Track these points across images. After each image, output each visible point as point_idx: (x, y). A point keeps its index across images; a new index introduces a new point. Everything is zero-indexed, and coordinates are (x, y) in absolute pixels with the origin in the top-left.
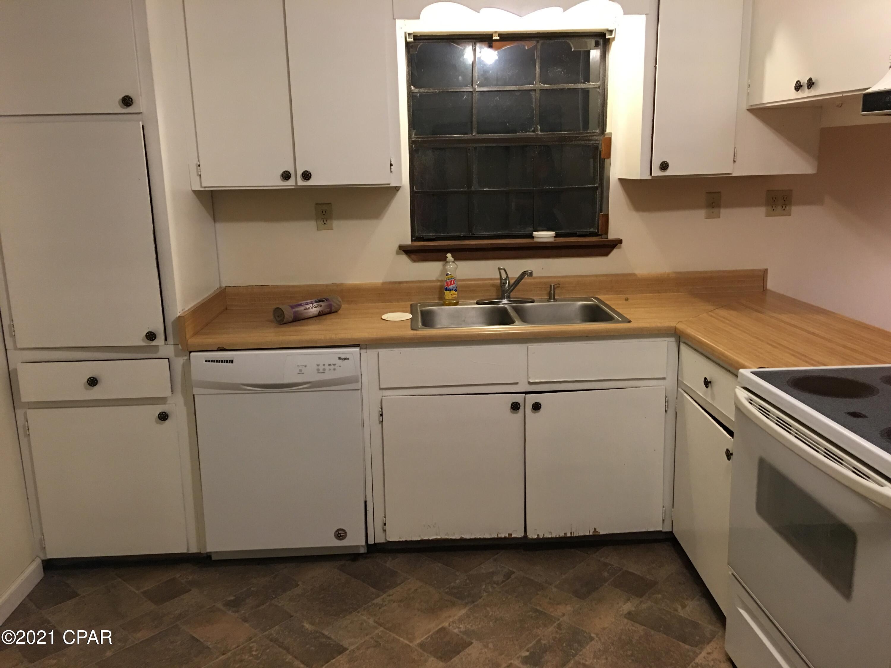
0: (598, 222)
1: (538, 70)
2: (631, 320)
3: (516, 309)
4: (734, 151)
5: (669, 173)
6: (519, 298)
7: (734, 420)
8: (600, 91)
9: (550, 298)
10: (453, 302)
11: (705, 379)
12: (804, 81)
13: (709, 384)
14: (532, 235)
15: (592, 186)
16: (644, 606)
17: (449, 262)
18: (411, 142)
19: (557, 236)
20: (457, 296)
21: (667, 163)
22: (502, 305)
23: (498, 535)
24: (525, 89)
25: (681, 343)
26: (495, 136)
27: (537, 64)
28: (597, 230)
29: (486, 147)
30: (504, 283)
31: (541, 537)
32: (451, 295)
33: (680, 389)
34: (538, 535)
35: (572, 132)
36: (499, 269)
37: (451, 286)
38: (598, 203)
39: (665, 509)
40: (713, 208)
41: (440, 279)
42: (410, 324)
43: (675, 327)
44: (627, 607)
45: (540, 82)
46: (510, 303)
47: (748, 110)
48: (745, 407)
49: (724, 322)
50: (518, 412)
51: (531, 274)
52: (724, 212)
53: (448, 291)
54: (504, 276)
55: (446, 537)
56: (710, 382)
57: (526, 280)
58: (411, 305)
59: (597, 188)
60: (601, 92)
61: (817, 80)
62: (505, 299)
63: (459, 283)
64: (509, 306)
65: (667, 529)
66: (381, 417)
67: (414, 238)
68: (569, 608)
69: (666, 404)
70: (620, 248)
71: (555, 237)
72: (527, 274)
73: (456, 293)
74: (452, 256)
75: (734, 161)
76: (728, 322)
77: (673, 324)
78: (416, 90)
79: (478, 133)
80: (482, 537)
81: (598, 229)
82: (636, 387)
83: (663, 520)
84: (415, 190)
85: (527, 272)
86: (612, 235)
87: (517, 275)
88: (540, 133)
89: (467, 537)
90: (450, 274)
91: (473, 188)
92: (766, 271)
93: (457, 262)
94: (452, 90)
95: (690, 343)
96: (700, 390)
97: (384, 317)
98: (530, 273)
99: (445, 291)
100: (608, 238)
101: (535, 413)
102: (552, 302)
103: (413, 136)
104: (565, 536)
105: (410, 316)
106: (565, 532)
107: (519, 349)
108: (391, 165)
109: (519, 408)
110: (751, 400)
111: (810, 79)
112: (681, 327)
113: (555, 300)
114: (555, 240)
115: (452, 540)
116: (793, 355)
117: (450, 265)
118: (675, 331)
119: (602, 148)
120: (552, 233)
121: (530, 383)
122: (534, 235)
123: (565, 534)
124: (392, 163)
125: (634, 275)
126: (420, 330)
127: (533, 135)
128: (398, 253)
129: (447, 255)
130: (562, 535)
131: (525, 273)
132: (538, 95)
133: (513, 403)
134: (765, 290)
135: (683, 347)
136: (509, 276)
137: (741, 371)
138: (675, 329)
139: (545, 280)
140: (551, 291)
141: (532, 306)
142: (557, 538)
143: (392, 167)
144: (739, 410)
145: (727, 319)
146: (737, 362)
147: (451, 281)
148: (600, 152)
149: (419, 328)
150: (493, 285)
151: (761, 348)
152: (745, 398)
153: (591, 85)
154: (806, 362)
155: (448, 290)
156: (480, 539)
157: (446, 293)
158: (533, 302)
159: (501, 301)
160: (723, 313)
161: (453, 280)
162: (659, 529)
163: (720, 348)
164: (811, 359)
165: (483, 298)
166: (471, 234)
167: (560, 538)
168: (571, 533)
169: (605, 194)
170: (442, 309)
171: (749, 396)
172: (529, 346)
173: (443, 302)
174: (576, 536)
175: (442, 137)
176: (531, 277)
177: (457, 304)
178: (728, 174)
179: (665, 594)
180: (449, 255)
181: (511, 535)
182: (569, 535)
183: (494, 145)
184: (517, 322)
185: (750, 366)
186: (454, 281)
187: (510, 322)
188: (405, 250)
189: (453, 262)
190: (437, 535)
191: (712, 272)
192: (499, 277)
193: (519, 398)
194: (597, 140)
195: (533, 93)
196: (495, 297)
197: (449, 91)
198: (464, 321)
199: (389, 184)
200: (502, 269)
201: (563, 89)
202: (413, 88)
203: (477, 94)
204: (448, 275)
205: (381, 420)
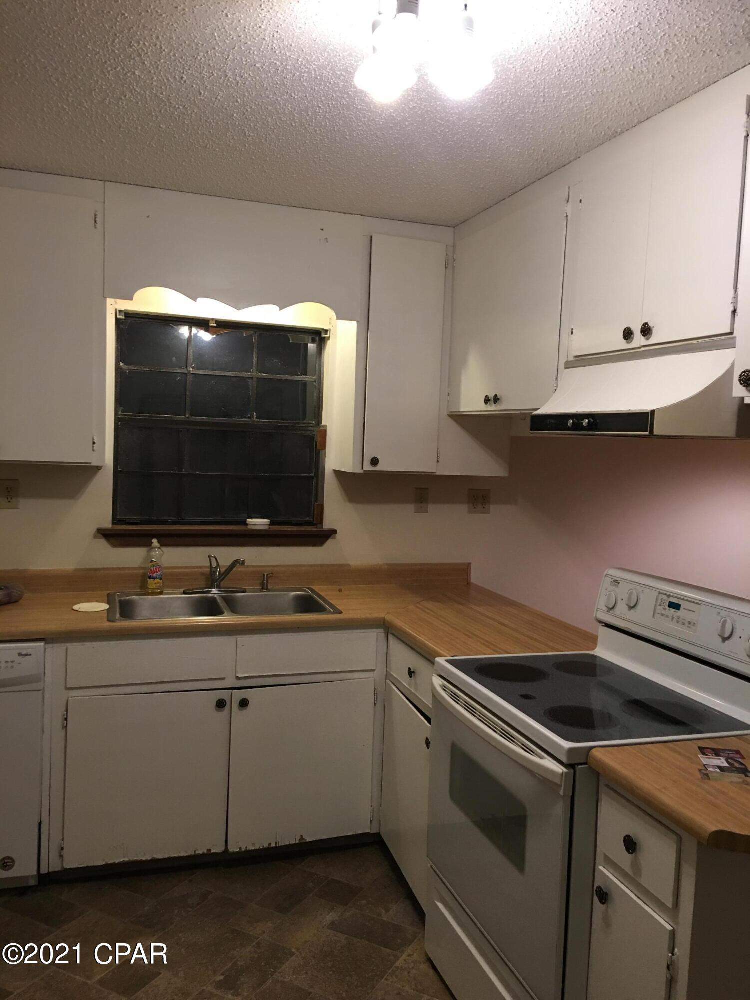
0: (314, 512)
1: (255, 359)
2: (343, 611)
3: (225, 599)
4: (438, 452)
5: (378, 468)
6: (230, 588)
7: (431, 707)
8: (316, 384)
9: (263, 589)
10: (157, 591)
11: (409, 669)
12: (491, 396)
13: (413, 674)
14: (246, 522)
15: (308, 475)
16: (348, 914)
17: (155, 548)
18: (118, 420)
19: (272, 524)
20: (162, 585)
21: (378, 459)
22: (212, 595)
23: (195, 852)
24: (242, 376)
25: (389, 634)
26: (210, 419)
27: (254, 353)
28: (312, 520)
29: (201, 430)
30: (214, 572)
31: (244, 850)
32: (156, 583)
33: (388, 681)
34: (241, 848)
35: (289, 422)
36: (210, 557)
37: (156, 574)
38: (314, 492)
39: (373, 809)
40: (422, 503)
41: (143, 566)
42: (106, 615)
43: (384, 618)
44: (331, 917)
45: (257, 371)
46: (220, 593)
47: (449, 415)
48: (440, 695)
49: (429, 614)
50: (224, 710)
51: (243, 563)
52: (431, 507)
53: (152, 580)
54: (215, 565)
55: (135, 859)
56: (414, 672)
57: (238, 569)
58: (109, 595)
59: (313, 478)
60: (317, 386)
61: (501, 397)
62: (215, 589)
63: (165, 571)
64: (220, 596)
65: (374, 831)
66: (66, 722)
67: (115, 521)
68: (270, 924)
69: (376, 697)
70: (335, 538)
71: (270, 525)
72: (239, 563)
73: (161, 581)
74: (159, 542)
75: (438, 462)
76: (432, 613)
77: (382, 615)
78: (126, 367)
79: (192, 415)
80: (176, 855)
81: (313, 518)
82: (347, 680)
83: (371, 821)
84: (119, 470)
85: (239, 561)
86: (327, 525)
87: (229, 564)
88: (257, 420)
89: (159, 856)
90: (155, 560)
91: (184, 472)
92: (469, 565)
93: (163, 549)
94: (165, 370)
95: (396, 634)
96: (405, 681)
97: (76, 607)
98: (242, 561)
99: (148, 580)
100: (322, 528)
101: (242, 710)
102: (265, 593)
103: (120, 413)
104: (270, 847)
105: (105, 607)
106: (270, 842)
107: (227, 642)
108: (94, 443)
109: (226, 705)
110: (445, 687)
111: (496, 396)
112: (389, 618)
113: (268, 590)
114: (270, 528)
115: (142, 862)
116: (484, 644)
117: (156, 552)
118: (384, 623)
119: (318, 439)
120: (267, 521)
121: (238, 678)
122: (247, 523)
123: (270, 844)
124: (95, 441)
125: (349, 565)
126: (118, 621)
127: (249, 422)
128: (95, 537)
129: (153, 541)
130: (266, 846)
131: (238, 562)
132: (255, 384)
133: (219, 700)
134: (469, 584)
135: (391, 637)
136: (220, 564)
137: (437, 659)
138: (384, 621)
139: (259, 569)
140: (264, 580)
141: (243, 596)
142: (261, 849)
143: (95, 446)
144: (436, 697)
145: (433, 612)
146: (436, 652)
147: (156, 569)
148: (316, 443)
149: (117, 620)
150: (202, 574)
151: (457, 638)
152: (440, 686)
153: (308, 378)
154: (494, 651)
155: (152, 578)
156: (175, 858)
157: (149, 582)
158: (245, 592)
159: (211, 591)
160: (429, 605)
161: (158, 567)
162: (368, 831)
163: (422, 638)
164: (500, 648)
165: (191, 588)
166: (180, 519)
167: (264, 849)
168: (276, 843)
169: (320, 484)
170: (145, 598)
171: (443, 683)
172: (238, 639)
173: (144, 590)
174: (281, 846)
175: (153, 417)
176: (242, 567)
177: (161, 593)
178: (433, 473)
179: (370, 899)
180: (155, 541)
181: (210, 850)
182: (273, 845)
183: (208, 428)
184: (226, 613)
185: (446, 654)
186: (159, 569)
187: (221, 613)
188: (104, 534)
189: (159, 548)
190: (124, 857)
191: (421, 565)
192: (209, 565)
193: (224, 695)
194: (313, 431)
195: (250, 381)
196: (205, 586)
197: (162, 371)
198: (169, 612)
199: (90, 463)
200: (212, 557)
201: (280, 380)
202: (121, 364)
203: (192, 376)
204: (152, 562)
205: (65, 725)
